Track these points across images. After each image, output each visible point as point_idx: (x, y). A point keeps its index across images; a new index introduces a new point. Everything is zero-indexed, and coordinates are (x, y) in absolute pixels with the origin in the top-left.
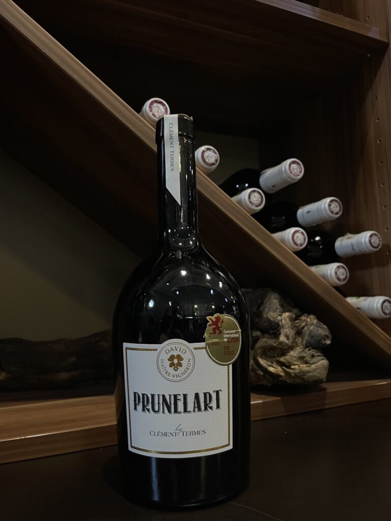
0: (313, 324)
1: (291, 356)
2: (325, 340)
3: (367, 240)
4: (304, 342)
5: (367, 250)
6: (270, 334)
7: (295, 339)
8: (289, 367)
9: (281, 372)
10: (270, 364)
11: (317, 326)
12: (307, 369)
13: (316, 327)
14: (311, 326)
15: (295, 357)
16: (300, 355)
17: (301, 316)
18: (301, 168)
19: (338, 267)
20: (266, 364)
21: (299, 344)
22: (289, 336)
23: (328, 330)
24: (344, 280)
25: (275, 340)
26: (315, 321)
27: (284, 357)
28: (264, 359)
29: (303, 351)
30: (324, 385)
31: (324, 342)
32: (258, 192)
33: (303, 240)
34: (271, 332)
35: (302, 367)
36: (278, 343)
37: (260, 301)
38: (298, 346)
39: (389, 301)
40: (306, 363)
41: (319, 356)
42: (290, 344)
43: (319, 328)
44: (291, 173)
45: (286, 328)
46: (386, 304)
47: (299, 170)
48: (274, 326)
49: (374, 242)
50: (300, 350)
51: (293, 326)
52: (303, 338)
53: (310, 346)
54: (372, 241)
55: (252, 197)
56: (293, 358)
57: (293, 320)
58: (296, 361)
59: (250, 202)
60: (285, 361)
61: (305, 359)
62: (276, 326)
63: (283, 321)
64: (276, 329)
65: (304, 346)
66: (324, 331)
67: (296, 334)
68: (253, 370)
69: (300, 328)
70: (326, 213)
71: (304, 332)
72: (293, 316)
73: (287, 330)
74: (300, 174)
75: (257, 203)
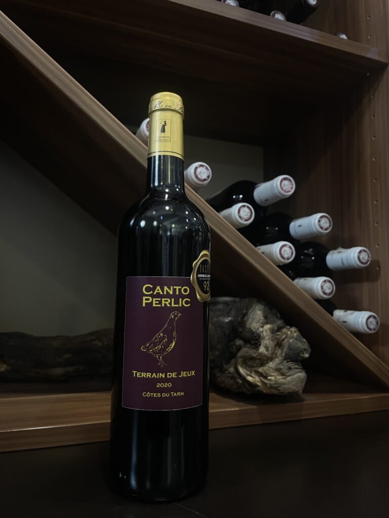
0: (293, 337)
1: (269, 367)
2: (303, 353)
3: (356, 255)
4: (284, 354)
6: (252, 344)
7: (275, 350)
8: (266, 377)
9: (258, 382)
10: (249, 373)
11: (296, 339)
12: (282, 381)
14: (291, 339)
15: (273, 369)
16: (279, 367)
17: (283, 328)
18: (293, 185)
19: (325, 281)
20: (246, 373)
21: (278, 356)
22: (269, 347)
23: (307, 344)
24: (330, 294)
25: (255, 351)
26: (296, 334)
27: (262, 368)
28: (245, 368)
29: (281, 363)
30: (304, 396)
31: (302, 355)
32: (248, 207)
33: (290, 254)
34: (253, 342)
35: (279, 379)
36: (257, 354)
37: (245, 311)
38: (277, 358)
39: (374, 317)
40: (283, 374)
41: (296, 368)
42: (269, 355)
43: (298, 342)
44: (282, 189)
45: (266, 340)
46: (371, 319)
47: (290, 186)
48: (255, 337)
49: (363, 259)
50: (279, 362)
51: (273, 338)
52: (282, 350)
53: (289, 358)
54: (361, 257)
55: (241, 212)
56: (271, 369)
57: (273, 331)
58: (272, 373)
59: (240, 217)
60: (263, 371)
62: (257, 337)
63: (264, 333)
64: (257, 340)
65: (283, 358)
66: (303, 344)
67: (276, 346)
68: (233, 378)
69: (280, 341)
70: (316, 229)
71: (283, 345)
72: (274, 328)
73: (267, 342)
74: (291, 190)
75: (246, 217)
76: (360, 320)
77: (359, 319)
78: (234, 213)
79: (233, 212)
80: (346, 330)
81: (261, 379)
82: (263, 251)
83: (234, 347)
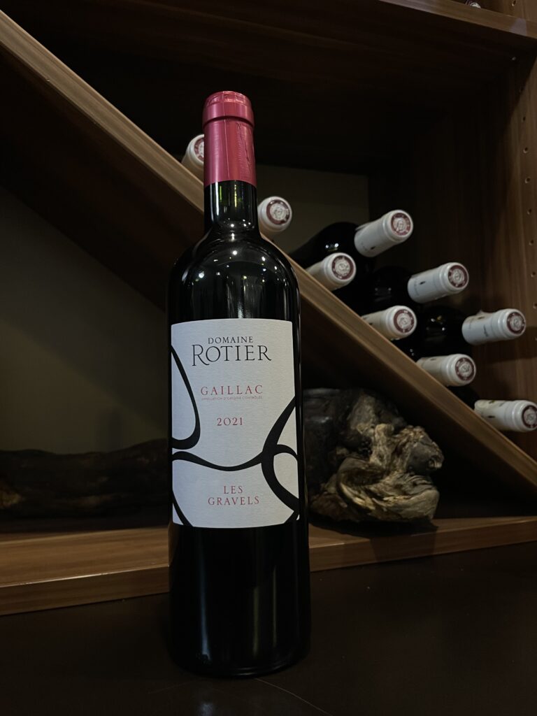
0: (417, 440)
1: (384, 483)
2: (433, 462)
3: (504, 321)
4: (405, 464)
5: (505, 336)
6: (359, 453)
7: (393, 459)
8: (380, 499)
9: (370, 505)
10: (356, 493)
11: (422, 443)
12: (405, 502)
13: (421, 445)
14: (415, 442)
15: (390, 486)
16: (399, 483)
17: (403, 428)
18: (410, 224)
19: (461, 360)
20: (352, 493)
21: (398, 467)
22: (383, 456)
23: (438, 449)
24: (469, 378)
25: (363, 462)
26: (421, 436)
27: (375, 485)
28: (350, 487)
29: (401, 477)
30: (436, 523)
31: (432, 465)
32: (346, 258)
33: (410, 323)
34: (360, 450)
35: (399, 500)
36: (367, 466)
37: (348, 407)
38: (395, 470)
39: (534, 408)
40: (405, 493)
41: (424, 484)
42: (384, 467)
43: (425, 446)
44: (395, 230)
45: (380, 445)
46: (529, 411)
47: (405, 226)
48: (364, 442)
49: (515, 324)
50: (398, 476)
51: (389, 443)
52: (403, 459)
53: (414, 470)
54: (512, 323)
55: (337, 265)
56: (387, 486)
57: (389, 434)
58: (390, 491)
59: (335, 273)
60: (376, 490)
61: (403, 489)
62: (367, 443)
63: (376, 436)
64: (366, 446)
65: (405, 471)
66: (431, 450)
67: (393, 454)
68: (334, 501)
69: (399, 446)
70: (445, 285)
71: (404, 451)
72: (391, 428)
73: (381, 448)
74: (407, 231)
75: (343, 273)
76: (513, 413)
77: (511, 411)
78: (327, 268)
79: (325, 266)
80: (495, 429)
81: (373, 501)
82: (371, 322)
83: (335, 458)
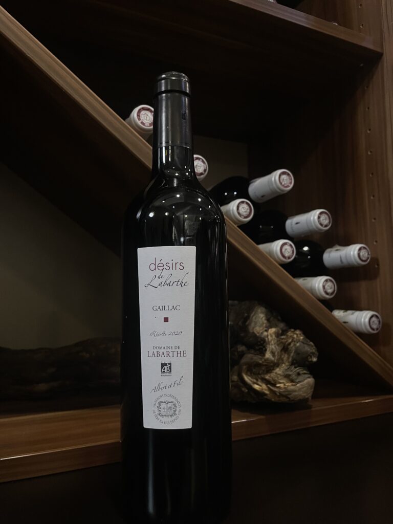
1: (276, 373)
2: (311, 357)
3: (356, 252)
4: (290, 359)
5: (356, 264)
6: (256, 350)
7: (281, 356)
8: (274, 385)
9: (266, 390)
10: (255, 381)
11: (303, 343)
12: (292, 388)
14: (298, 342)
16: (287, 373)
17: (287, 331)
18: (291, 179)
19: (326, 281)
20: (251, 381)
21: (285, 361)
22: (275, 352)
23: (314, 347)
24: (332, 293)
25: (260, 357)
26: (302, 338)
27: (269, 375)
28: (249, 376)
30: (312, 403)
31: (310, 360)
32: (247, 203)
33: (291, 252)
35: (288, 386)
36: (263, 360)
37: (246, 315)
38: (283, 363)
39: (377, 317)
40: (292, 381)
41: (305, 374)
42: (276, 361)
43: (305, 345)
44: (281, 184)
47: (289, 181)
48: (260, 342)
49: (363, 255)
50: (286, 368)
51: (279, 342)
52: (289, 355)
53: (296, 363)
54: (361, 254)
55: (240, 208)
56: (279, 376)
57: (278, 335)
58: (280, 379)
59: (239, 213)
60: (271, 379)
61: (291, 378)
63: (269, 337)
64: (262, 345)
65: (290, 364)
66: (310, 348)
67: (281, 350)
68: (237, 386)
69: (286, 345)
70: (315, 225)
71: (290, 349)
72: (279, 331)
73: (273, 347)
74: (289, 185)
75: (245, 214)
76: (363, 320)
77: (361, 318)
78: (233, 210)
79: (231, 208)
81: (269, 388)
83: (236, 354)
